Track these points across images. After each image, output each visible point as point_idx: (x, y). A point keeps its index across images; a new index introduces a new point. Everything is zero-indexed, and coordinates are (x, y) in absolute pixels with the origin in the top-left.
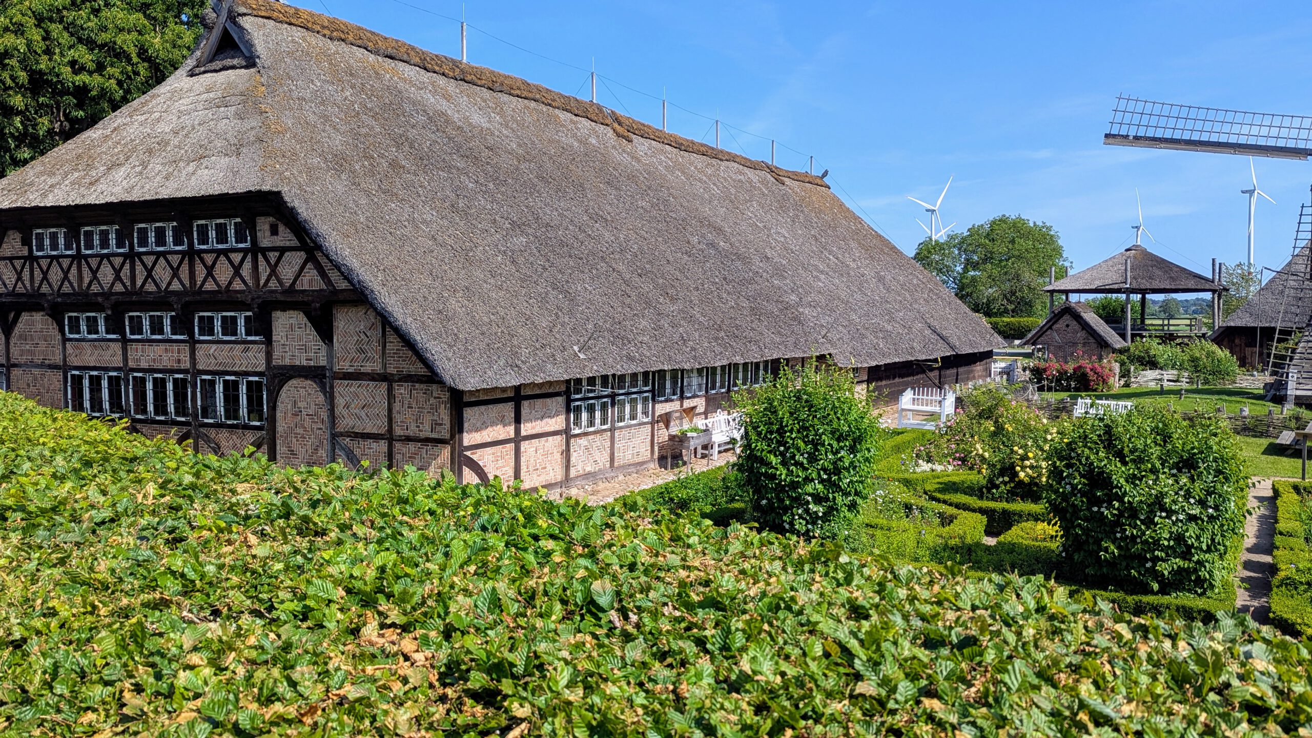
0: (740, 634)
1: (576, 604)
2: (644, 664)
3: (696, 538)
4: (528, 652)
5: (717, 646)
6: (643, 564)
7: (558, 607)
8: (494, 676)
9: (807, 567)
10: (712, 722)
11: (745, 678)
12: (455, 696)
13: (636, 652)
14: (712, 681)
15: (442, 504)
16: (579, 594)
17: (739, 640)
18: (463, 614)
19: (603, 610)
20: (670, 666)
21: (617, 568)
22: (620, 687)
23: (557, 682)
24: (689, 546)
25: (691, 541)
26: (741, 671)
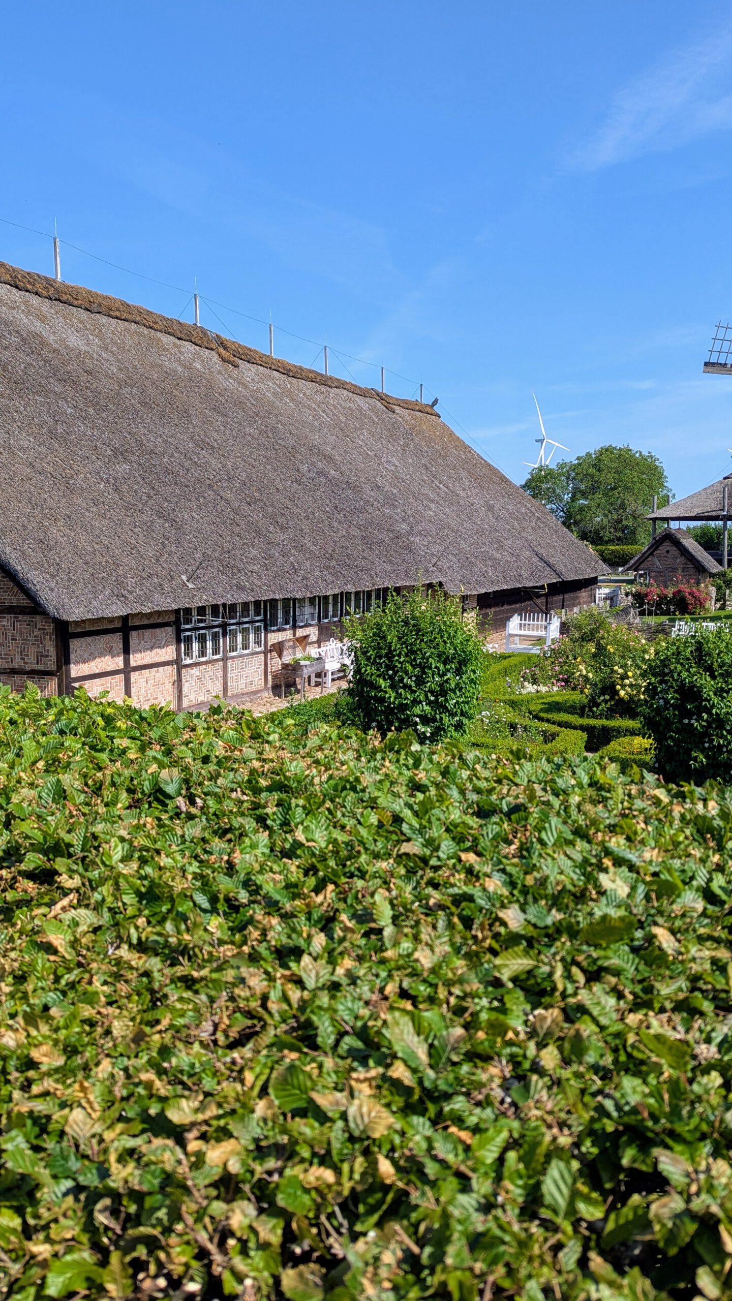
0: (300, 810)
1: (143, 792)
2: (203, 840)
3: (277, 736)
4: (86, 832)
5: (278, 822)
6: (217, 757)
7: (124, 795)
8: (51, 856)
9: (379, 756)
10: (258, 882)
11: (297, 844)
12: (9, 876)
13: (194, 830)
14: (267, 851)
15: (24, 714)
16: (147, 783)
17: (299, 813)
18: (25, 805)
19: (170, 797)
20: (230, 841)
21: (190, 760)
22: (173, 859)
23: (110, 857)
24: (268, 742)
25: (271, 738)
26: (294, 840)
